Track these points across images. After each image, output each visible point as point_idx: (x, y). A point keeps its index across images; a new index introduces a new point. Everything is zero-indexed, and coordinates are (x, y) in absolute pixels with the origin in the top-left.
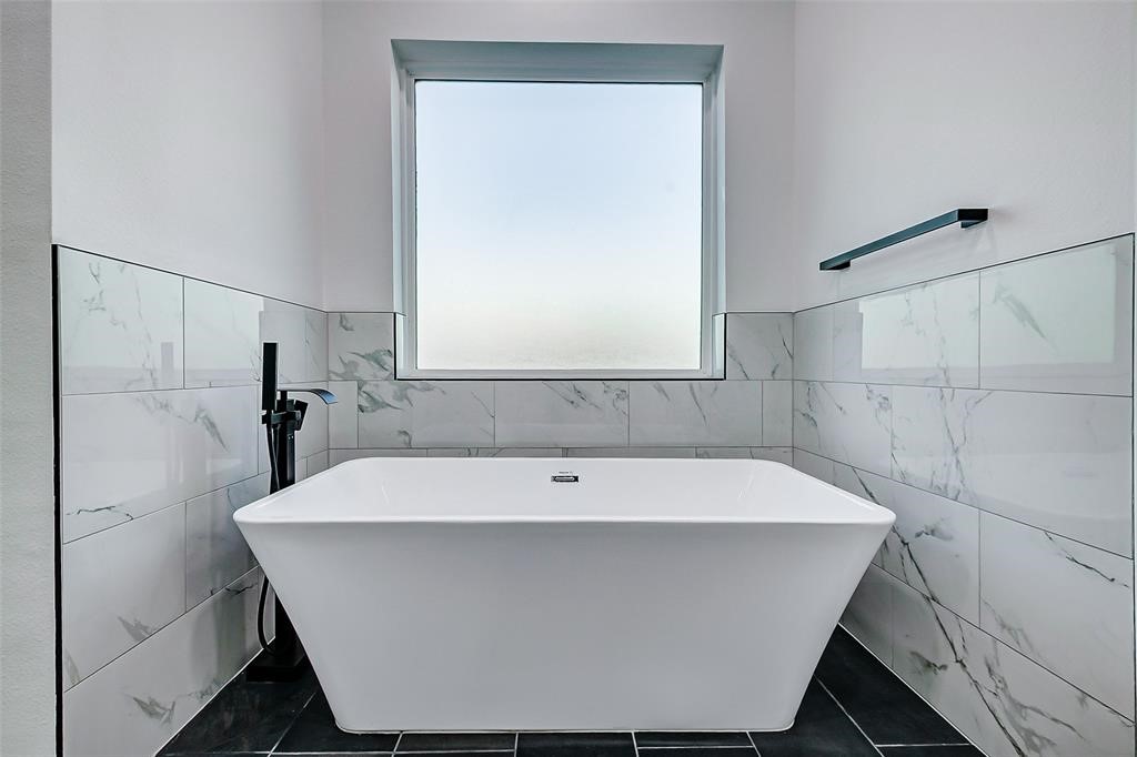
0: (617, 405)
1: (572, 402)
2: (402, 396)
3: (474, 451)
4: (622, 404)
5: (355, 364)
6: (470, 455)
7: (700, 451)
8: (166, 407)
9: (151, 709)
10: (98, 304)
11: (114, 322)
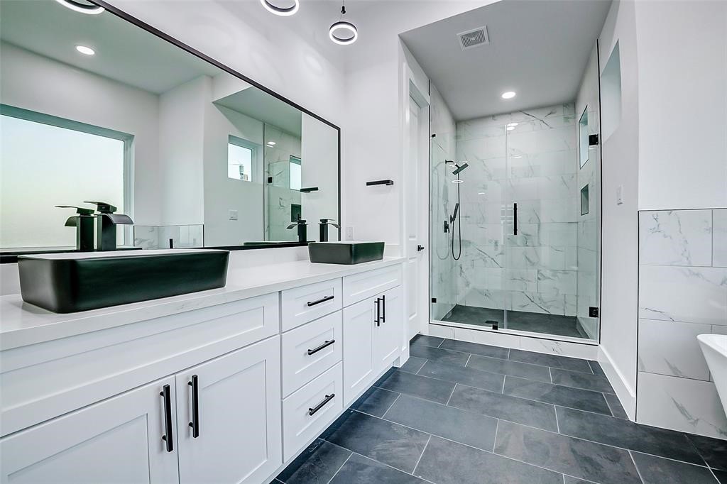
8: (698, 275)
9: (682, 410)
10: (657, 230)
11: (665, 236)
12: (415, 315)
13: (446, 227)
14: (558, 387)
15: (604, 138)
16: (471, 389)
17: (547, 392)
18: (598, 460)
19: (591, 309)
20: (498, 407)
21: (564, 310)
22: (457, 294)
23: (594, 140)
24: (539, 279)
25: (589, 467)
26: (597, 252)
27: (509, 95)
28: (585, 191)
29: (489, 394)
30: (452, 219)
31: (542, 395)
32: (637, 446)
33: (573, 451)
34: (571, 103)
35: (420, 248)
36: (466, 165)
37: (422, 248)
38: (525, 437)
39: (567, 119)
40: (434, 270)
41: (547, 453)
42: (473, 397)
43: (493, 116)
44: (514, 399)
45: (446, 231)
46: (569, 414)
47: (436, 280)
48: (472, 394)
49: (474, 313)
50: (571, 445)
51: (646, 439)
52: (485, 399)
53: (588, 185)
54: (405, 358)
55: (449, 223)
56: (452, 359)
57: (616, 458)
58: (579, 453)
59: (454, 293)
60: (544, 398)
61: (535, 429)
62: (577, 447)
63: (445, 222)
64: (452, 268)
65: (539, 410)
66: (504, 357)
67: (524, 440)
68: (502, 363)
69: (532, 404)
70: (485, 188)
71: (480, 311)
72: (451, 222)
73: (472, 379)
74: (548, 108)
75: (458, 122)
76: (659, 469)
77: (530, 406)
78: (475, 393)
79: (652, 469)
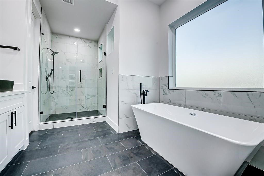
0: (218, 98)
1: (204, 97)
2: (169, 93)
3: (181, 106)
4: (219, 98)
5: (163, 86)
6: (180, 106)
7: (251, 118)
8: (130, 91)
9: (128, 126)
10: (122, 80)
11: (124, 82)
12: (31, 121)
13: (47, 79)
14: (97, 132)
15: (108, 54)
16: (67, 144)
17: (95, 134)
18: (113, 147)
19: (104, 106)
20: (80, 146)
21: (94, 109)
22: (51, 109)
23: (105, 54)
24: (86, 99)
25: (112, 150)
26: (105, 88)
27: (77, 30)
28: (101, 70)
29: (75, 143)
30: (50, 76)
31: (94, 136)
32: (120, 139)
33: (107, 148)
34: (97, 41)
35: (33, 87)
36: (58, 53)
37: (34, 87)
38: (92, 151)
39: (95, 46)
40: (41, 98)
41: (100, 152)
42: (69, 147)
43: (70, 36)
44: (85, 141)
45: (46, 81)
46: (103, 138)
47: (42, 103)
48: (68, 146)
49: (60, 116)
50: (106, 146)
51: (122, 136)
52: (74, 145)
53: (102, 68)
54: (27, 144)
55: (48, 77)
56: (55, 136)
57: (117, 144)
58: (109, 148)
59: (50, 109)
60: (95, 136)
61: (95, 147)
62: (108, 146)
63: (46, 76)
64: (49, 98)
65: (94, 141)
66: (77, 129)
67: (92, 152)
68: (77, 131)
69: (92, 140)
70: (65, 64)
71: (63, 115)
72: (49, 77)
73: (67, 140)
74: (90, 40)
75: (53, 33)
76: (126, 142)
77: (91, 141)
78: (69, 145)
79: (125, 142)
